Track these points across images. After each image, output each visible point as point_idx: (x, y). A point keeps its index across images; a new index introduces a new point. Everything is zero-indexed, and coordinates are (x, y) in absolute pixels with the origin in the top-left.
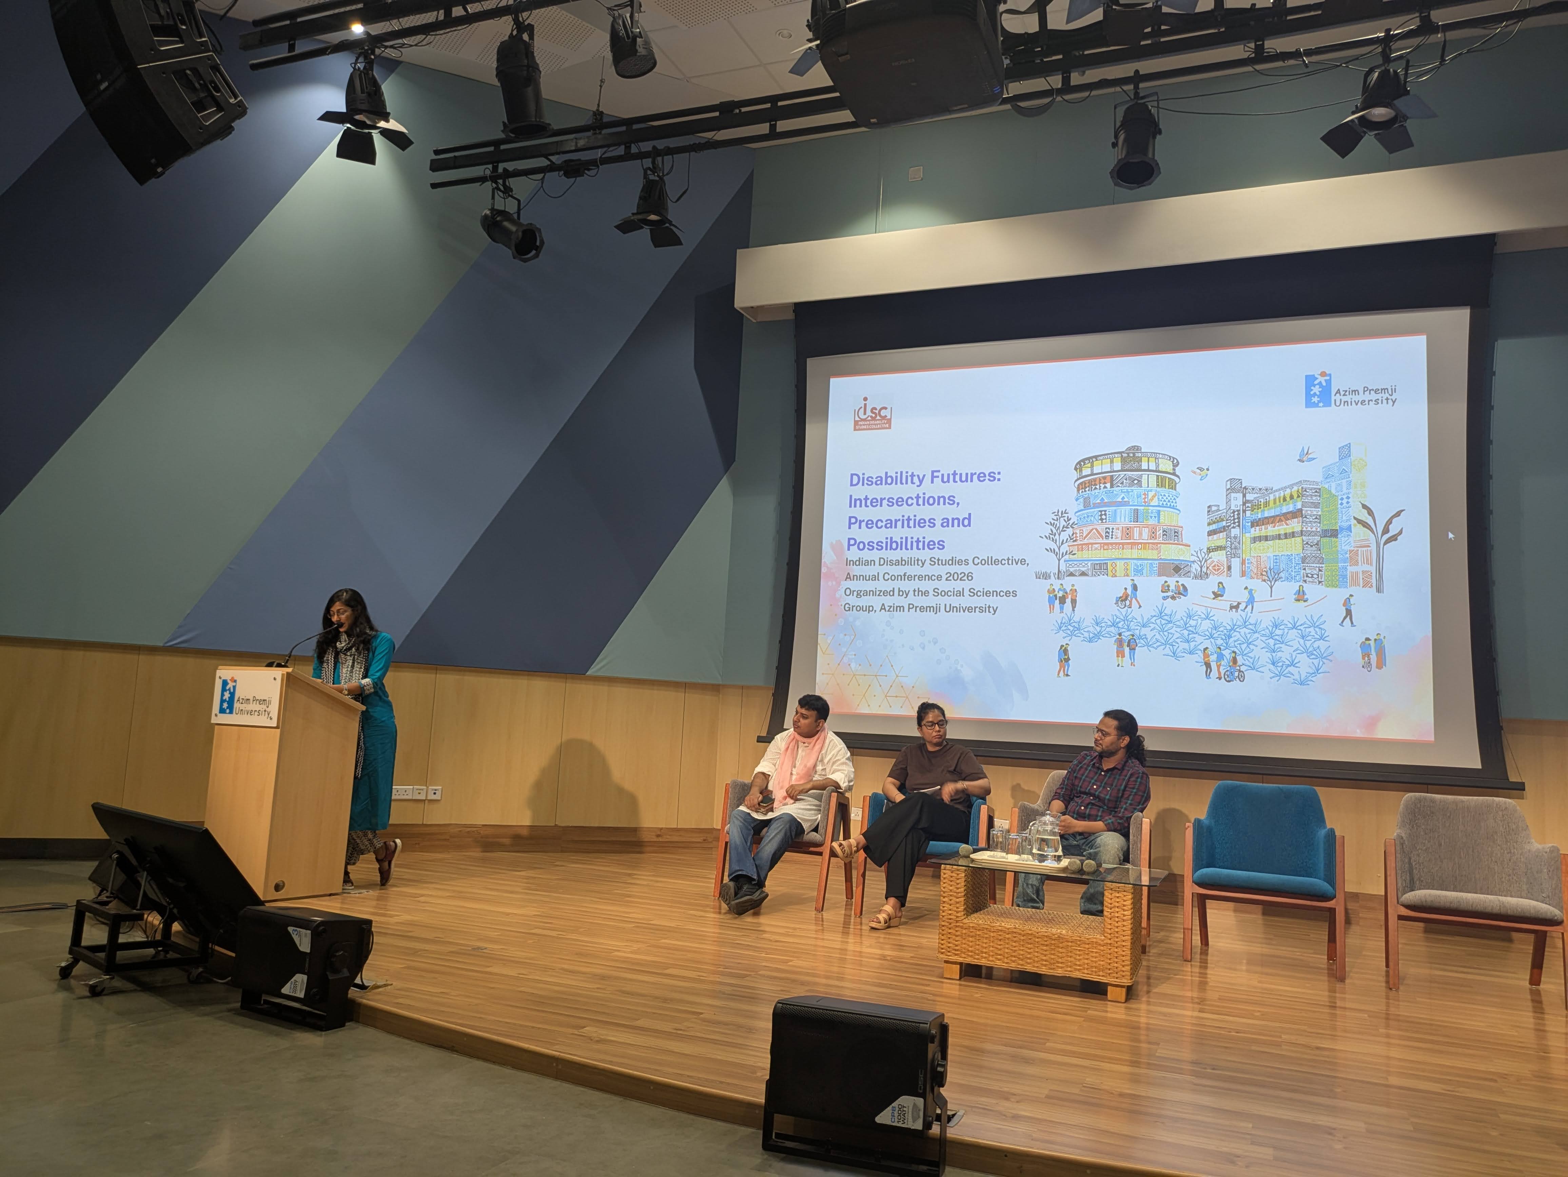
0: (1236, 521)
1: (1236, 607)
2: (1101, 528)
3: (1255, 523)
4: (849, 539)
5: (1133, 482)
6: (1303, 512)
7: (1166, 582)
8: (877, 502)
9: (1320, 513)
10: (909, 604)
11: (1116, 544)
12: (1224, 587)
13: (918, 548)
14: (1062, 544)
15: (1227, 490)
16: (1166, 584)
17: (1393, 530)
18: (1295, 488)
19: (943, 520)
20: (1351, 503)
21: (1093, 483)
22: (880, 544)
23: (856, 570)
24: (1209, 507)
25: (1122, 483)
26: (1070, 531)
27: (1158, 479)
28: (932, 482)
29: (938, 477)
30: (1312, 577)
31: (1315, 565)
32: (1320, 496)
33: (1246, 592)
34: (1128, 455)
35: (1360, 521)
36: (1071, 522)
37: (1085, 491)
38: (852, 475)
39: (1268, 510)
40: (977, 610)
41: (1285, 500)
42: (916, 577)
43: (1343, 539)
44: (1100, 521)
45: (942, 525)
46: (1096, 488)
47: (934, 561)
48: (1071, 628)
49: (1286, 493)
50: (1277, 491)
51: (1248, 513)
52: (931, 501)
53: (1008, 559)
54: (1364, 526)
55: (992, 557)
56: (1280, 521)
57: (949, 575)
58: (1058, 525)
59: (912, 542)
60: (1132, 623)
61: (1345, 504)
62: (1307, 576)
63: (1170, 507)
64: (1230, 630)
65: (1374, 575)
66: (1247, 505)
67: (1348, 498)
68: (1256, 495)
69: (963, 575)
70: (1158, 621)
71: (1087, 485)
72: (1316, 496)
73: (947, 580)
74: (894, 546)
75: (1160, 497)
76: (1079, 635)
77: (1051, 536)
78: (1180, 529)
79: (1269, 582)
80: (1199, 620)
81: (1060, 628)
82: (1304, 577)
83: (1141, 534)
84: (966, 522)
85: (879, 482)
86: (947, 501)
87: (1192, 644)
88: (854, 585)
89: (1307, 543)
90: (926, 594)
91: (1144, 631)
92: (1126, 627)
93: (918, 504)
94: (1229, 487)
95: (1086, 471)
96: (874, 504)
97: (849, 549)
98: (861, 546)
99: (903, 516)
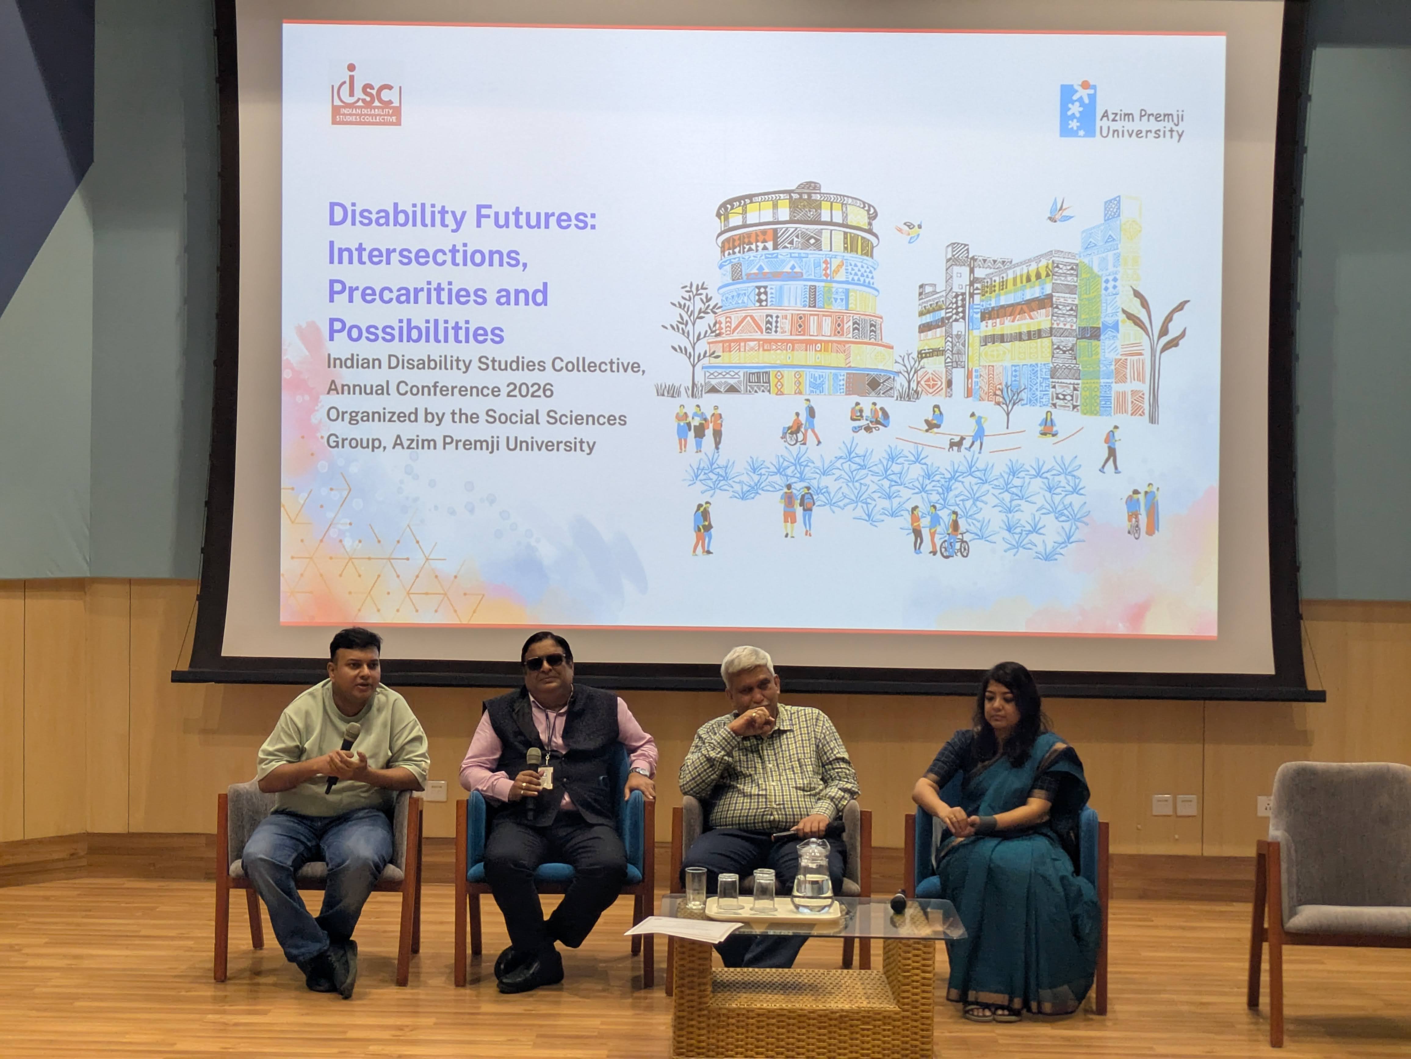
0: (960, 310)
1: (959, 444)
2: (760, 315)
3: (987, 315)
4: (332, 321)
5: (808, 240)
6: (1054, 299)
7: (857, 404)
8: (381, 255)
9: (1076, 302)
10: (445, 437)
11: (783, 341)
12: (941, 413)
13: (457, 340)
14: (698, 339)
15: (948, 260)
16: (858, 408)
17: (1174, 331)
18: (1044, 263)
19: (499, 292)
20: (1120, 288)
21: (746, 240)
22: (388, 330)
23: (347, 376)
24: (921, 286)
25: (791, 243)
26: (710, 318)
27: (845, 238)
28: (479, 225)
29: (488, 216)
30: (1064, 399)
31: (1068, 381)
32: (1077, 276)
33: (973, 420)
34: (801, 197)
35: (1130, 316)
36: (712, 303)
37: (734, 253)
38: (332, 205)
39: (1006, 293)
40: (562, 446)
41: (1029, 280)
42: (456, 391)
43: (1107, 342)
44: (758, 304)
45: (498, 301)
46: (750, 249)
47: (486, 364)
48: (714, 477)
49: (1030, 269)
50: (1017, 265)
51: (977, 298)
52: (478, 258)
53: (612, 363)
54: (1136, 324)
55: (584, 359)
56: (1022, 312)
57: (512, 387)
58: (691, 308)
59: (446, 329)
60: (807, 469)
61: (1111, 290)
62: (1058, 398)
63: (863, 285)
64: (950, 479)
65: (1146, 397)
66: (976, 285)
67: (1115, 280)
68: (989, 271)
69: (536, 387)
70: (846, 466)
71: (736, 244)
72: (1072, 275)
73: (509, 395)
74: (415, 334)
75: (850, 268)
76: (726, 487)
77: (681, 326)
78: (879, 320)
79: (1004, 406)
80: (906, 463)
81: (697, 476)
82: (1053, 400)
83: (820, 326)
84: (539, 298)
85: (382, 221)
86: (506, 259)
87: (896, 502)
88: (346, 402)
89: (1058, 348)
90: (474, 418)
91: (826, 481)
92: (798, 475)
93: (454, 263)
94: (949, 256)
95: (735, 220)
96: (375, 260)
97: (332, 339)
98: (355, 333)
99: (429, 283)
